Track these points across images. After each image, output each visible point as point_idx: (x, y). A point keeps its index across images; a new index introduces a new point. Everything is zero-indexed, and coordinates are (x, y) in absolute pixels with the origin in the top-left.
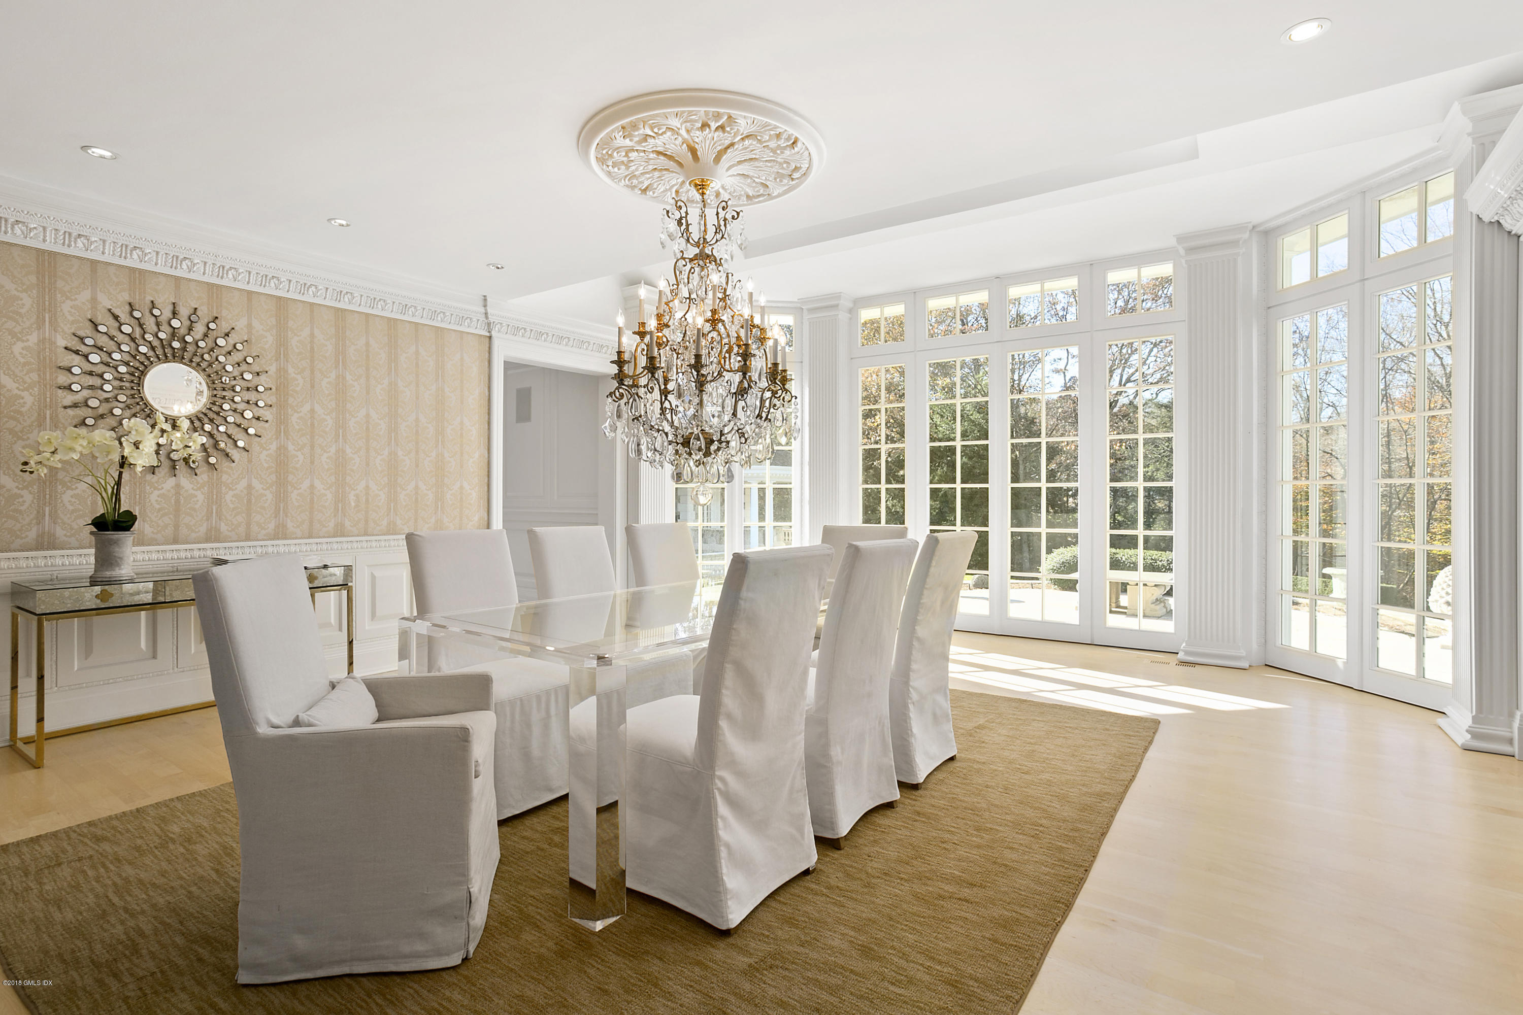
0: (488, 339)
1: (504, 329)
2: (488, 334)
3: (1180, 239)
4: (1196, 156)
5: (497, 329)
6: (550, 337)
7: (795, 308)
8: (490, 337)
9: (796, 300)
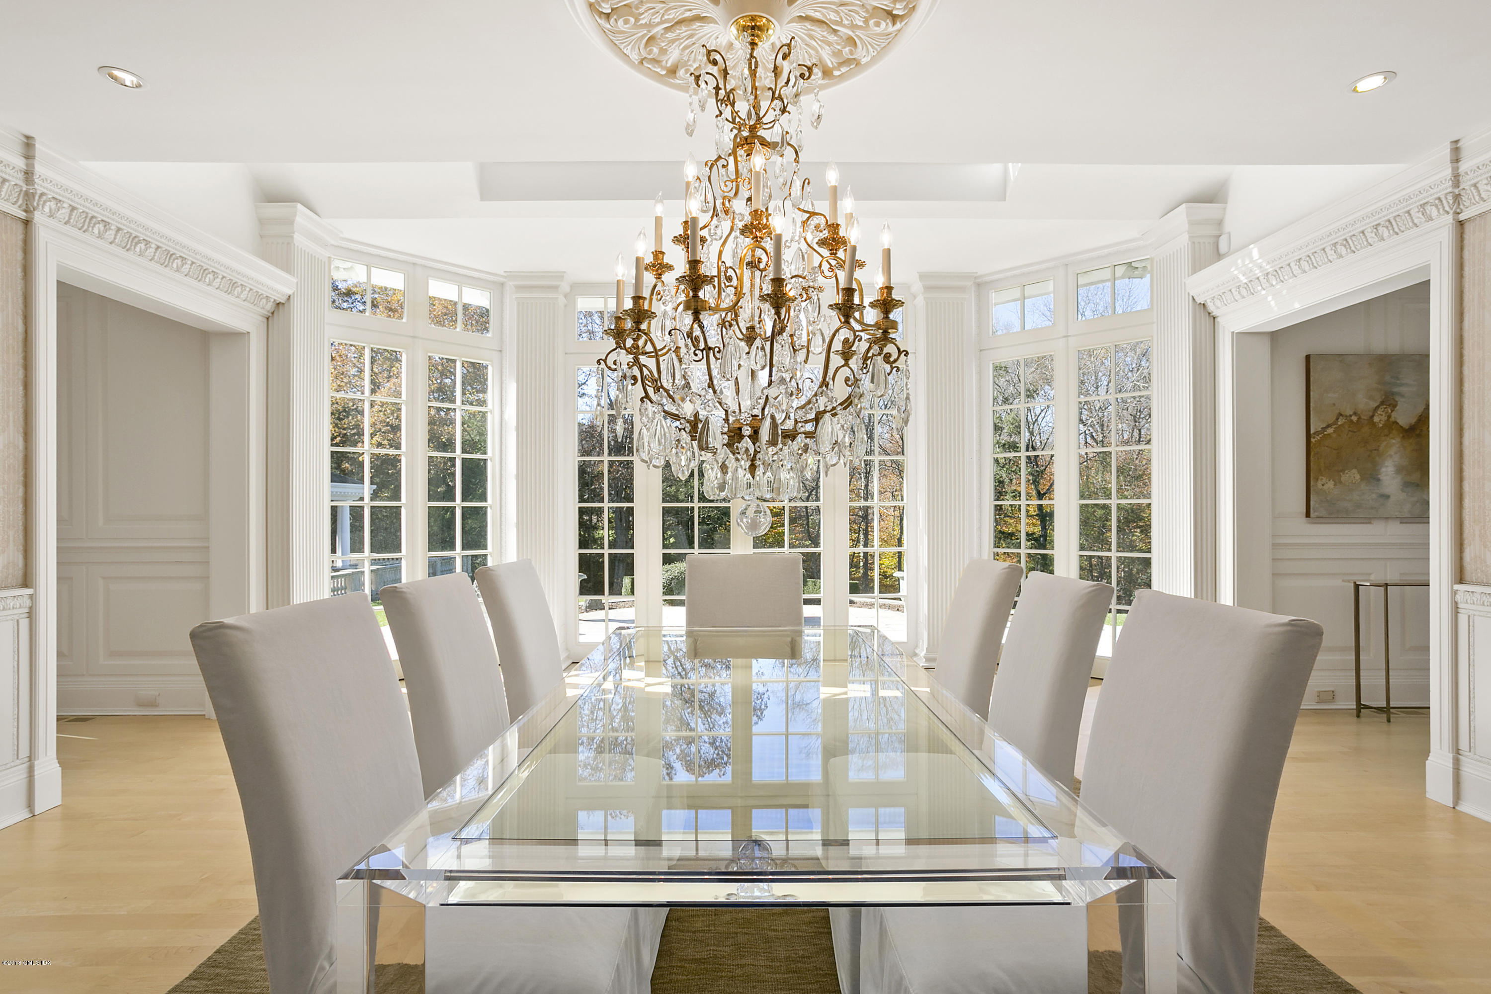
0: (20, 227)
1: (64, 213)
2: (22, 215)
3: (923, 276)
4: (1003, 198)
5: (47, 209)
6: (151, 251)
7: (493, 282)
8: (27, 223)
9: (503, 274)
